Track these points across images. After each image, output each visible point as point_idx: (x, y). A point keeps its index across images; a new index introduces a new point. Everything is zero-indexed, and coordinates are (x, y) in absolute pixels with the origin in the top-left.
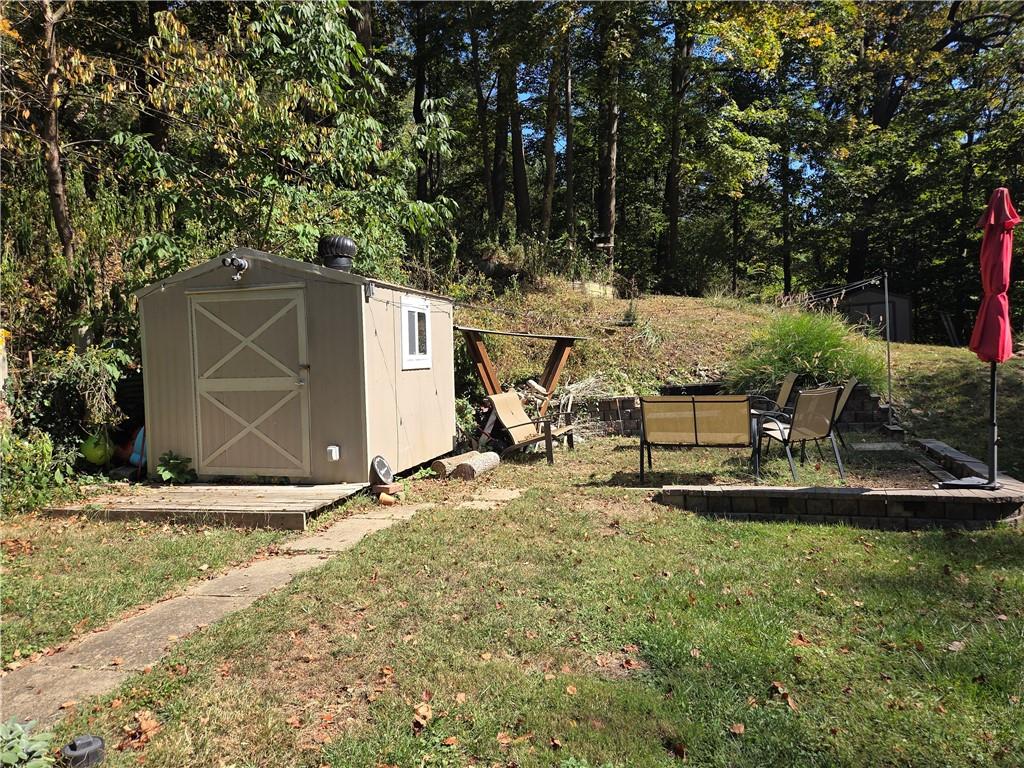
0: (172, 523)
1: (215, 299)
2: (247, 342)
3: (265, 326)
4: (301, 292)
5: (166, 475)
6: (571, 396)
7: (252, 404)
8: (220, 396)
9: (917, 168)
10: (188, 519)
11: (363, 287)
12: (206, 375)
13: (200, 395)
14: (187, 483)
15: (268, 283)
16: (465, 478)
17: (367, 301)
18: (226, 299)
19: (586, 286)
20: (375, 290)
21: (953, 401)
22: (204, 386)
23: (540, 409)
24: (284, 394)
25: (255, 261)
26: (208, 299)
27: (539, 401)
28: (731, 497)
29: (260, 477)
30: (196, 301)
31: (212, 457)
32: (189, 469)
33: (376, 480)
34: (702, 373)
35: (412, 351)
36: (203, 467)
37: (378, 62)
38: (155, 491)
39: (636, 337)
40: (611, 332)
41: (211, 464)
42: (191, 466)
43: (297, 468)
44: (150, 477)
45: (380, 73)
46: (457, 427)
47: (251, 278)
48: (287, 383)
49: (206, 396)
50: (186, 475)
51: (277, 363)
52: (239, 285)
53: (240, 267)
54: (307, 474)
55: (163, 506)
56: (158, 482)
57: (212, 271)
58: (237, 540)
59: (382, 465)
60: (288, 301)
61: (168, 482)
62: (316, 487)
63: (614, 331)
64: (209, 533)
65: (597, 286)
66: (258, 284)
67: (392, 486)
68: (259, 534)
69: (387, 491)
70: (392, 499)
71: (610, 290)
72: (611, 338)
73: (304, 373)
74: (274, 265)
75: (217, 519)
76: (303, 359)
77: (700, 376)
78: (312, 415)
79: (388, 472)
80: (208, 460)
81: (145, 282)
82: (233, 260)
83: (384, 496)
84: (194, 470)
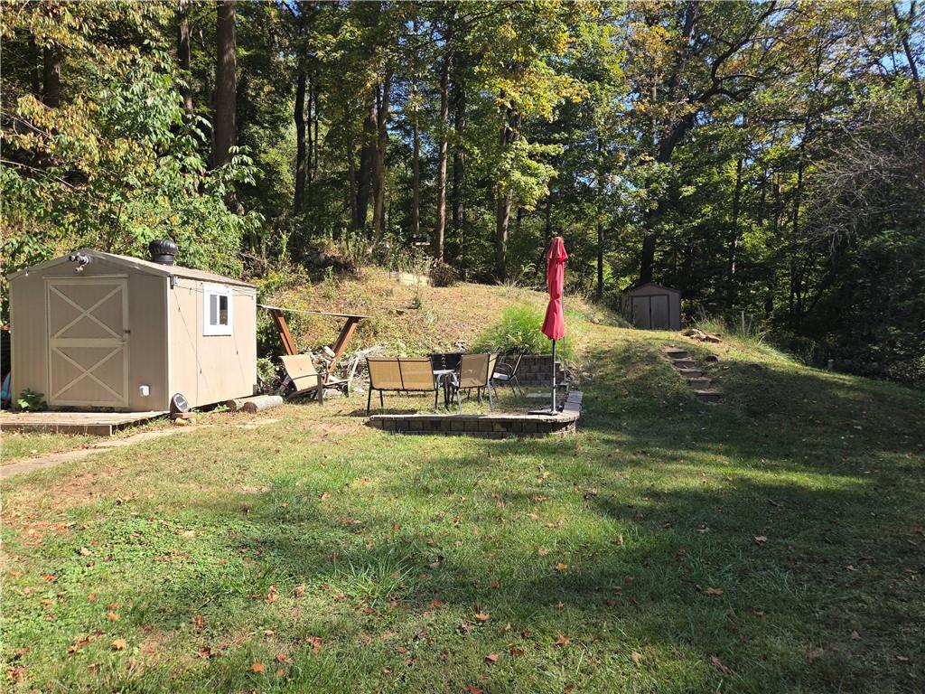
0: (21, 432)
1: (64, 283)
2: (87, 313)
3: (99, 303)
4: (126, 280)
5: (24, 404)
6: (357, 359)
7: (90, 356)
8: (65, 351)
9: (688, 190)
10: (32, 429)
11: (168, 279)
12: (56, 336)
13: (53, 351)
14: (40, 411)
15: (102, 273)
16: (250, 412)
17: (172, 287)
18: (72, 283)
19: (400, 276)
20: (177, 280)
21: (611, 368)
22: (55, 343)
23: (329, 368)
24: (111, 350)
25: (94, 258)
26: (59, 283)
27: (328, 362)
28: (409, 422)
29: (93, 407)
30: (51, 284)
31: (60, 392)
32: (41, 402)
33: (174, 409)
34: (460, 345)
35: (213, 322)
36: (52, 400)
37: (199, 118)
38: (15, 415)
39: (419, 317)
40: (400, 313)
41: (58, 398)
42: (43, 399)
43: (119, 401)
44: (14, 407)
45: (200, 125)
46: (258, 379)
47: (90, 270)
48: (114, 342)
49: (55, 349)
50: (38, 405)
51: (108, 329)
52: (82, 274)
53: (82, 262)
54: (127, 406)
55: (17, 422)
56: (19, 409)
57: (62, 263)
58: (63, 440)
59: (180, 399)
60: (116, 286)
61: (25, 410)
62: (132, 414)
63: (403, 312)
64: (45, 437)
65: (411, 276)
66: (95, 274)
67: (186, 414)
68: (80, 438)
69: (181, 417)
70: (184, 422)
71: (424, 279)
72: (400, 317)
73: (126, 336)
74: (107, 261)
75: (52, 429)
76: (126, 326)
77: (458, 346)
78: (131, 364)
79: (185, 405)
80: (57, 395)
81: (18, 267)
82: (76, 257)
83: (178, 420)
84: (45, 402)
